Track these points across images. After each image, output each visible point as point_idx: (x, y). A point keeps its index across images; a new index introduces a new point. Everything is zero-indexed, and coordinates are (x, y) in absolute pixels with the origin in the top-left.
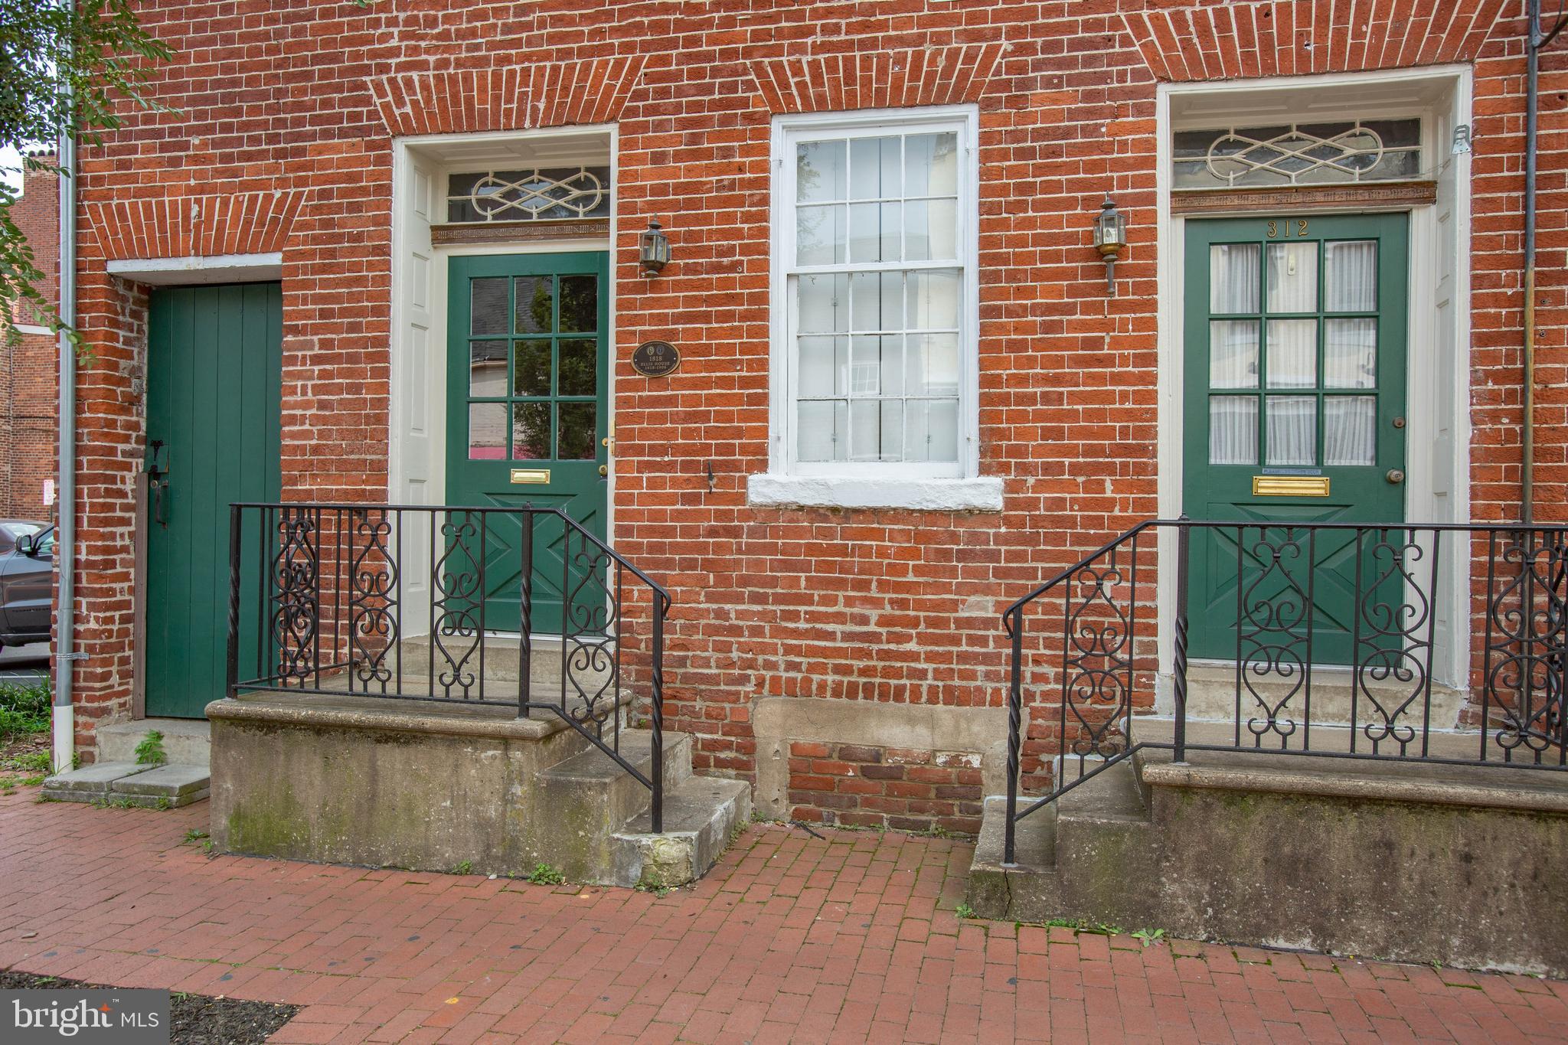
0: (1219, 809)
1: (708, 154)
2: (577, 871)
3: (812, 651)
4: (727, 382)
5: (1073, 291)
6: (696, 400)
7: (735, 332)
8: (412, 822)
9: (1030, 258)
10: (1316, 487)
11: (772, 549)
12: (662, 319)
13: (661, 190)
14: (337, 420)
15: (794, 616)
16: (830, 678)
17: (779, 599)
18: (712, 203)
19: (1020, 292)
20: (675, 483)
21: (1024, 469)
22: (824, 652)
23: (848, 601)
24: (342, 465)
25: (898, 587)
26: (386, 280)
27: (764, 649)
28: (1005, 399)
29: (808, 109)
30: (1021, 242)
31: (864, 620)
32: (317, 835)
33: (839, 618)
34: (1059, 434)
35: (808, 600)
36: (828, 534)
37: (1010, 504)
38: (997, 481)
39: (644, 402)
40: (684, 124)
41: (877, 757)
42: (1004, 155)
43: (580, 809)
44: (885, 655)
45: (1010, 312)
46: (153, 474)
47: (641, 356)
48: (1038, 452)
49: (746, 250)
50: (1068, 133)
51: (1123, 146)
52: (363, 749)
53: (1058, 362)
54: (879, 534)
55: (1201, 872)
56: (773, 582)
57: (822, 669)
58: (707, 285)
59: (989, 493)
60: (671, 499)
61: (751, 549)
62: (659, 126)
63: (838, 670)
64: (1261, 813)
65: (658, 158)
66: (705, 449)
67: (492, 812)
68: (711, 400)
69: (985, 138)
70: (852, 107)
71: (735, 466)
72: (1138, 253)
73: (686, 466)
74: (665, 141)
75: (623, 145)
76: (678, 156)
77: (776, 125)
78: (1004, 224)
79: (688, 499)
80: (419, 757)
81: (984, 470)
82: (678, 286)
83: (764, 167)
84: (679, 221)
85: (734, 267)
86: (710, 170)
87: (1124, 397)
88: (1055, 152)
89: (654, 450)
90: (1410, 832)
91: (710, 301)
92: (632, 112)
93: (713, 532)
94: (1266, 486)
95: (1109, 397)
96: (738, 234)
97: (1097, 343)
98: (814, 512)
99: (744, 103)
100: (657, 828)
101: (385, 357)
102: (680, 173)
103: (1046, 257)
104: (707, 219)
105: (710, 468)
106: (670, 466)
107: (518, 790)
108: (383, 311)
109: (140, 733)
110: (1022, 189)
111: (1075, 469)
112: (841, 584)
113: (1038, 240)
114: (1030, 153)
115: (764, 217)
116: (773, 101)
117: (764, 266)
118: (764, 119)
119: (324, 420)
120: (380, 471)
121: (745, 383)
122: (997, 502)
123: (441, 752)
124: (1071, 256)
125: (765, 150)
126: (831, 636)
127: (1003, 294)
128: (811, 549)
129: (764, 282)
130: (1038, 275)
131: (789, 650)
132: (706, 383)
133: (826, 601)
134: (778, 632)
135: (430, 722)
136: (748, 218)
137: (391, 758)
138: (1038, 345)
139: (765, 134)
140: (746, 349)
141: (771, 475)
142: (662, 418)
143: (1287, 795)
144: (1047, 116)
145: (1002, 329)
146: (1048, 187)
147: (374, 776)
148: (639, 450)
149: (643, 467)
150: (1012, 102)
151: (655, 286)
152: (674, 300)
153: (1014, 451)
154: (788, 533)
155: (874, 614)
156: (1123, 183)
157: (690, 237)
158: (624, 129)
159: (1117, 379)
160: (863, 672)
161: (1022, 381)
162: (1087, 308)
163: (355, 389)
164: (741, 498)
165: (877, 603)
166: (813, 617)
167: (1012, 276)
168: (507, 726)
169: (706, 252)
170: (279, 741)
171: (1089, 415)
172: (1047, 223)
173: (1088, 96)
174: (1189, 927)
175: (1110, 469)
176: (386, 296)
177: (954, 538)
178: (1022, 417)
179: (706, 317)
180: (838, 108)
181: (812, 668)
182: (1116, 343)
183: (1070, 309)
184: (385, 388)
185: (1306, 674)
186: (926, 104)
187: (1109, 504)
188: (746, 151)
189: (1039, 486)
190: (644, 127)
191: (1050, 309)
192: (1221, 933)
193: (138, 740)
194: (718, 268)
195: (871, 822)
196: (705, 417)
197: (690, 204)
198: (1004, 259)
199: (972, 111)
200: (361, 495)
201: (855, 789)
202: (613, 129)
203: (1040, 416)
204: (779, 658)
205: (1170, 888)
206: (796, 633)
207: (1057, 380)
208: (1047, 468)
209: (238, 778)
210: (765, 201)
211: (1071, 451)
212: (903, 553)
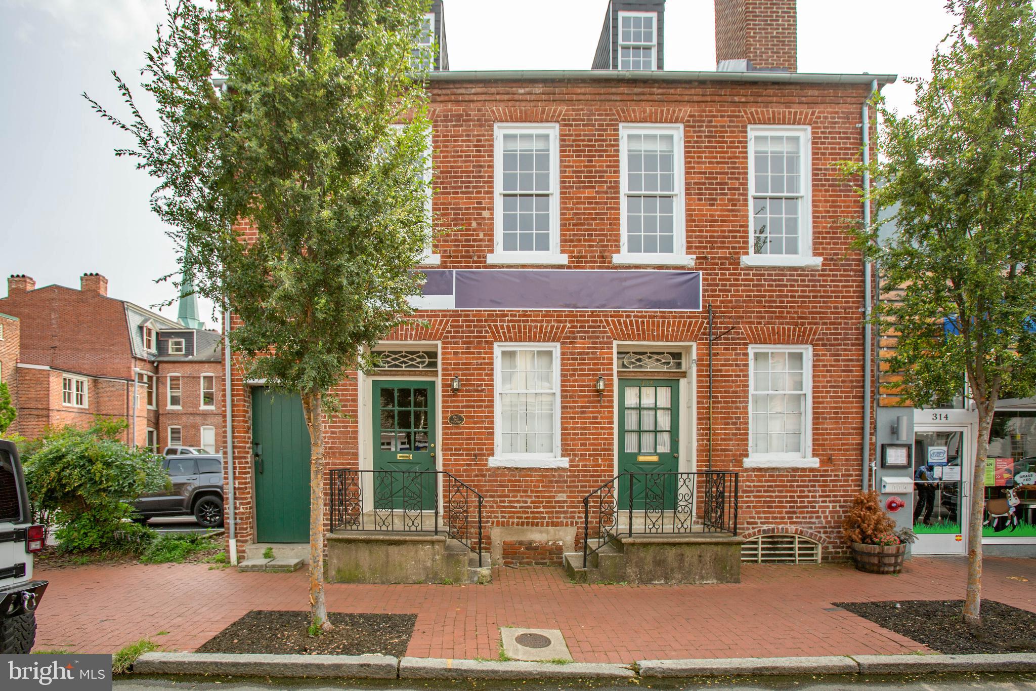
1: (473, 353)
2: (457, 580)
3: (510, 512)
4: (481, 428)
5: (589, 402)
6: (470, 434)
7: (483, 412)
8: (401, 569)
9: (577, 391)
10: (655, 459)
11: (496, 481)
12: (458, 407)
13: (457, 364)
14: (339, 438)
15: (504, 502)
16: (516, 520)
17: (499, 496)
18: (475, 369)
19: (574, 402)
20: (463, 460)
21: (575, 455)
22: (514, 512)
23: (521, 497)
24: (341, 453)
25: (537, 492)
26: (356, 390)
27: (494, 512)
28: (569, 434)
29: (506, 340)
30: (574, 386)
31: (526, 502)
32: (367, 575)
33: (518, 502)
34: (585, 445)
35: (509, 497)
36: (514, 476)
37: (571, 466)
38: (567, 459)
39: (452, 434)
40: (464, 343)
41: (530, 543)
42: (568, 359)
43: (458, 562)
44: (533, 512)
45: (571, 408)
46: (257, 455)
47: (451, 419)
48: (579, 450)
49: (486, 385)
50: (588, 354)
51: (604, 359)
52: (384, 548)
53: (585, 423)
54: (530, 476)
56: (497, 491)
57: (513, 517)
58: (473, 396)
59: (565, 463)
60: (462, 465)
61: (490, 481)
62: (456, 343)
63: (518, 517)
64: (651, 549)
65: (456, 353)
66: (474, 449)
67: (429, 564)
68: (475, 433)
69: (562, 354)
70: (520, 341)
71: (484, 455)
72: (608, 391)
73: (467, 455)
74: (458, 348)
75: (443, 348)
76: (463, 353)
77: (495, 345)
78: (569, 381)
79: (468, 465)
80: (403, 549)
81: (563, 456)
82: (463, 396)
83: (492, 358)
84: (463, 375)
85: (482, 391)
86: (473, 358)
87: (604, 434)
88: (584, 359)
89: (456, 449)
91: (474, 401)
92: (446, 337)
93: (476, 476)
94: (641, 458)
95: (600, 434)
96: (483, 380)
97: (596, 418)
98: (510, 469)
99: (485, 337)
100: (480, 566)
101: (356, 416)
102: (463, 359)
103: (581, 391)
104: (473, 375)
105: (475, 455)
106: (462, 455)
107: (437, 557)
108: (355, 400)
110: (574, 370)
111: (590, 455)
112: (519, 491)
113: (579, 386)
114: (576, 359)
115: (492, 375)
116: (495, 337)
117: (492, 391)
118: (492, 343)
119: (334, 438)
120: (355, 455)
121: (486, 428)
122: (567, 465)
123: (411, 547)
124: (589, 391)
125: (492, 353)
126: (516, 507)
127: (568, 402)
128: (509, 481)
129: (492, 396)
130: (579, 397)
131: (502, 512)
132: (473, 428)
133: (514, 496)
134: (498, 507)
135: (408, 538)
136: (487, 375)
137: (393, 550)
138: (579, 418)
139: (492, 348)
140: (487, 417)
141: (495, 457)
142: (458, 439)
144: (581, 348)
145: (568, 413)
146: (582, 370)
147: (387, 556)
148: (451, 450)
149: (452, 455)
150: (571, 343)
151: (456, 396)
152: (462, 401)
153: (572, 450)
154: (501, 476)
155: (529, 500)
156: (604, 370)
157: (467, 380)
158: (443, 343)
159: (602, 428)
160: (526, 518)
161: (574, 429)
162: (594, 407)
163: (346, 427)
164: (486, 465)
165: (530, 497)
166: (510, 502)
167: (571, 397)
168: (429, 538)
169: (473, 385)
170: (353, 546)
171: (594, 439)
172: (582, 381)
173: (594, 343)
174: (634, 580)
175: (600, 455)
176: (356, 395)
177: (554, 476)
178: (574, 439)
179: (473, 407)
180: (516, 341)
181: (510, 517)
182: (602, 418)
183: (588, 407)
184: (357, 427)
185: (661, 513)
186: (544, 341)
187: (600, 466)
188: (486, 353)
189: (580, 460)
190: (450, 343)
191: (582, 407)
193: (263, 551)
194: (477, 391)
195: (529, 564)
196: (473, 439)
197: (467, 369)
198: (568, 391)
199: (558, 345)
200: (349, 464)
201: (524, 553)
202: (439, 343)
203: (580, 439)
204: (499, 515)
205: (629, 571)
206: (504, 507)
207: (585, 429)
208: (582, 455)
209: (339, 559)
210: (492, 369)
211: (589, 450)
212: (538, 481)
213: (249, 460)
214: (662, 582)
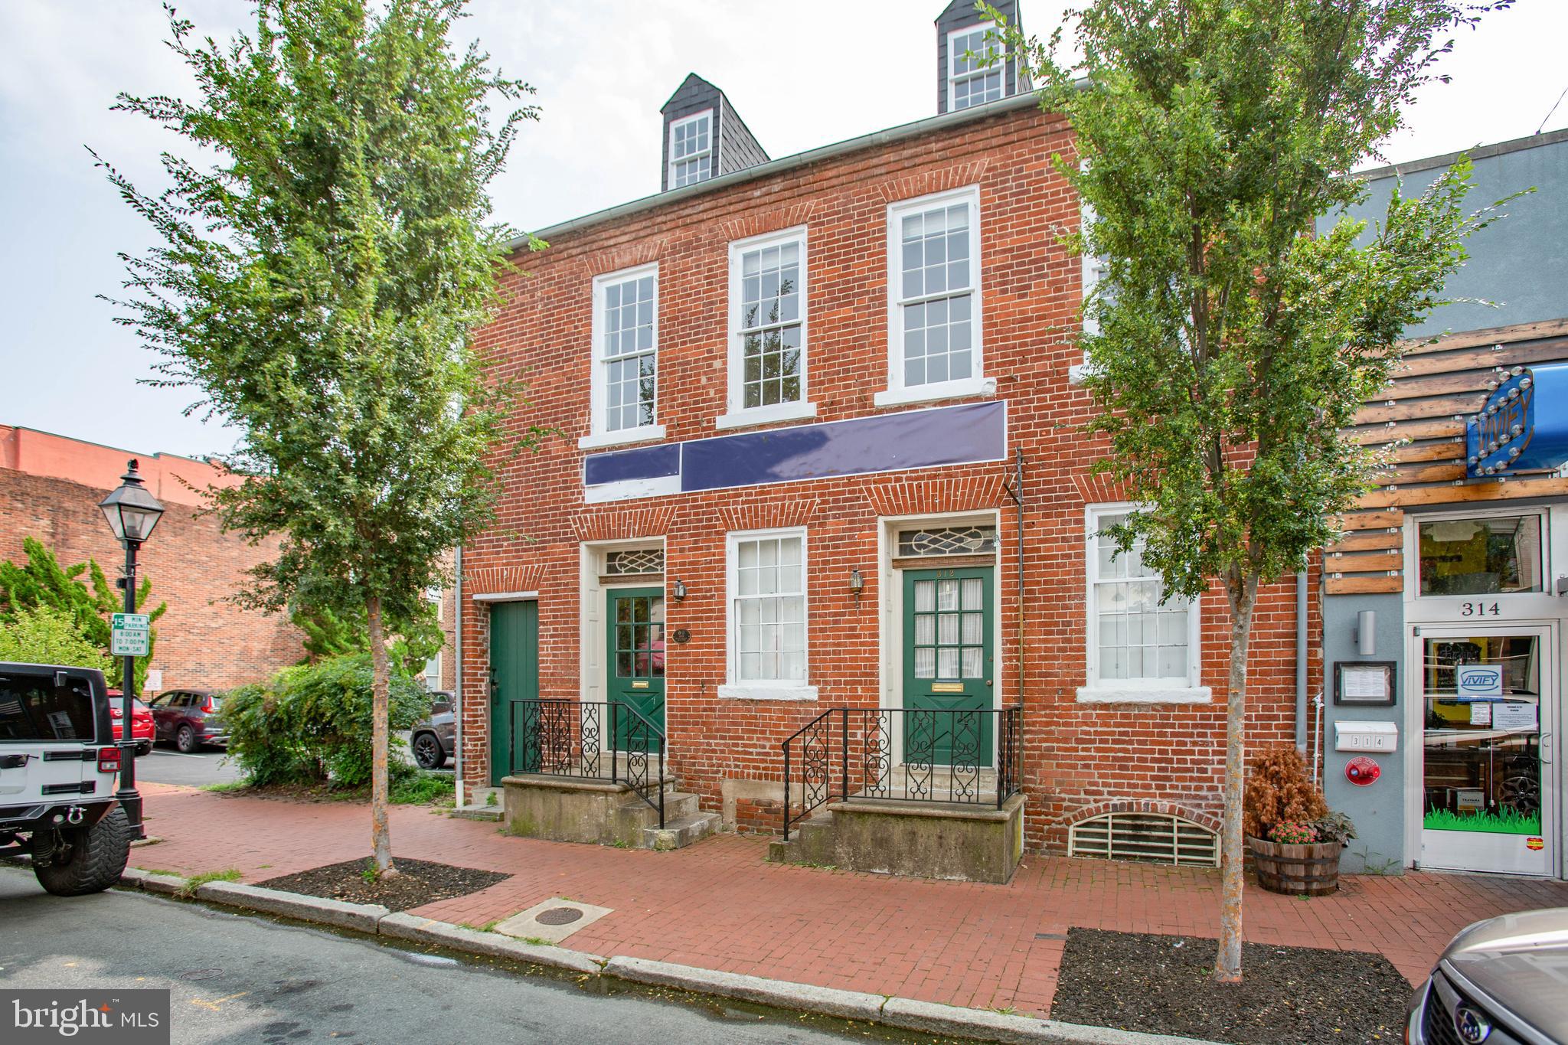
0: (855, 819)
1: (701, 548)
2: (632, 843)
3: (744, 760)
4: (710, 646)
5: (845, 606)
6: (697, 654)
7: (712, 625)
8: (574, 824)
9: (827, 593)
10: (958, 688)
11: (728, 717)
12: (684, 619)
13: (683, 564)
14: (560, 662)
15: (737, 745)
16: (752, 771)
17: (731, 738)
18: (703, 569)
19: (825, 607)
20: (690, 689)
21: (826, 683)
22: (749, 760)
23: (758, 739)
24: (562, 681)
25: (778, 733)
26: (578, 603)
27: (726, 759)
28: (818, 653)
29: (740, 528)
30: (824, 585)
31: (764, 747)
32: (541, 829)
33: (754, 746)
34: (839, 667)
35: (742, 738)
36: (749, 710)
37: (821, 697)
38: (815, 688)
39: (678, 655)
40: (692, 536)
41: (770, 805)
42: (817, 548)
43: (633, 819)
44: (772, 762)
45: (820, 616)
46: (493, 683)
47: (676, 635)
48: (832, 675)
49: (717, 590)
50: (842, 538)
51: (864, 544)
52: (557, 796)
53: (839, 637)
54: (769, 711)
55: (849, 844)
56: (729, 731)
57: (748, 767)
58: (701, 605)
59: (812, 693)
60: (688, 696)
61: (720, 717)
62: (682, 537)
63: (755, 768)
64: (870, 820)
65: (682, 550)
66: (702, 675)
67: (602, 820)
68: (703, 654)
69: (810, 541)
70: (757, 528)
71: (713, 682)
72: (871, 589)
73: (694, 682)
74: (684, 543)
75: (669, 545)
76: (690, 549)
77: (729, 535)
78: (817, 578)
79: (695, 696)
80: (575, 799)
81: (810, 683)
82: (690, 605)
83: (723, 554)
84: (690, 577)
85: (711, 597)
86: (702, 555)
87: (865, 651)
88: (837, 546)
89: (682, 675)
90: (922, 828)
91: (703, 611)
92: (672, 530)
93: (705, 710)
94: (937, 688)
95: (858, 652)
96: (713, 583)
97: (854, 629)
98: (744, 701)
99: (715, 526)
100: (662, 827)
101: (578, 635)
102: (691, 557)
103: (834, 592)
104: (701, 577)
105: (703, 682)
106: (688, 682)
107: (611, 812)
108: (577, 616)
109: (488, 793)
110: (825, 562)
111: (846, 683)
112: (755, 732)
113: (831, 585)
114: (826, 547)
115: (723, 575)
116: (726, 525)
117: (724, 596)
118: (723, 533)
119: (555, 662)
120: (576, 683)
121: (717, 646)
122: (815, 697)
123: (584, 797)
124: (844, 591)
125: (723, 547)
126: (751, 753)
127: (817, 608)
128: (743, 717)
129: (724, 603)
130: (831, 600)
131: (735, 759)
132: (701, 647)
133: (750, 739)
134: (731, 752)
135: (579, 785)
136: (717, 576)
137: (566, 799)
138: (832, 630)
139: (723, 540)
140: (717, 632)
141: (727, 686)
142: (684, 661)
143: (879, 814)
144: (834, 531)
145: (817, 623)
146: (835, 562)
147: (560, 806)
148: (676, 675)
149: (678, 682)
150: (821, 525)
151: (681, 606)
152: (689, 611)
153: (822, 675)
154: (735, 710)
155: (768, 744)
156: (864, 559)
157: (695, 584)
158: (669, 538)
159: (862, 644)
160: (765, 769)
161: (825, 645)
162: (851, 614)
163: (567, 648)
164: (715, 696)
165: (769, 740)
166: (745, 745)
167: (821, 600)
168: (608, 787)
169: (700, 590)
170: (527, 792)
171: (851, 659)
172: (834, 577)
173: (851, 522)
174: (846, 865)
175: (860, 683)
176: (578, 609)
177: (799, 712)
178: (825, 661)
179: (701, 619)
180: (752, 528)
181: (745, 767)
182: (862, 629)
183: (844, 614)
184: (578, 648)
185: (931, 769)
186: (786, 525)
187: (859, 698)
188: (716, 547)
189: (833, 689)
190: (676, 537)
191: (836, 614)
192: (858, 868)
193: (487, 795)
194: (705, 597)
195: (769, 831)
196: (701, 661)
197: (695, 570)
198: (817, 593)
199: (805, 528)
200: (570, 693)
201: (762, 818)
202: (664, 537)
203: (832, 660)
204: (731, 763)
205: (839, 850)
206: (738, 752)
207: (839, 645)
208: (835, 682)
209: (514, 807)
210: (724, 568)
211: (844, 675)
212: (779, 719)
213: (483, 689)
214: (886, 871)
